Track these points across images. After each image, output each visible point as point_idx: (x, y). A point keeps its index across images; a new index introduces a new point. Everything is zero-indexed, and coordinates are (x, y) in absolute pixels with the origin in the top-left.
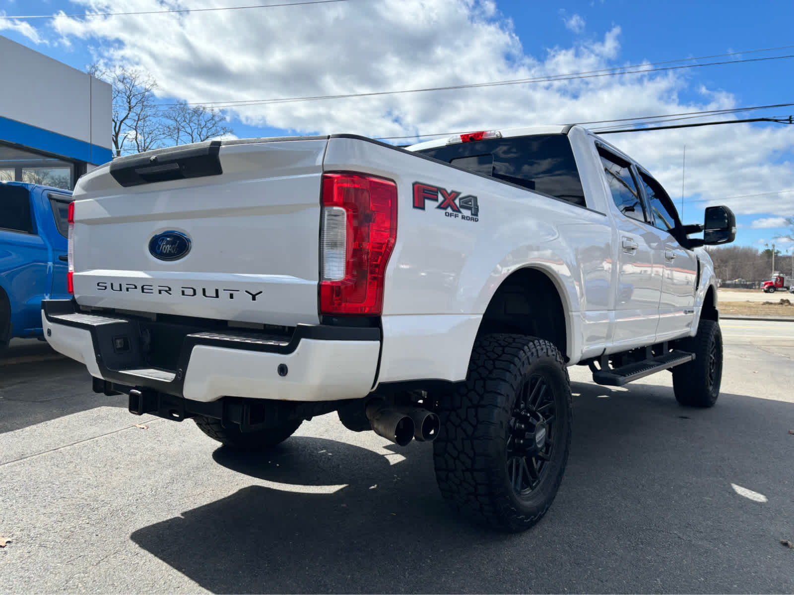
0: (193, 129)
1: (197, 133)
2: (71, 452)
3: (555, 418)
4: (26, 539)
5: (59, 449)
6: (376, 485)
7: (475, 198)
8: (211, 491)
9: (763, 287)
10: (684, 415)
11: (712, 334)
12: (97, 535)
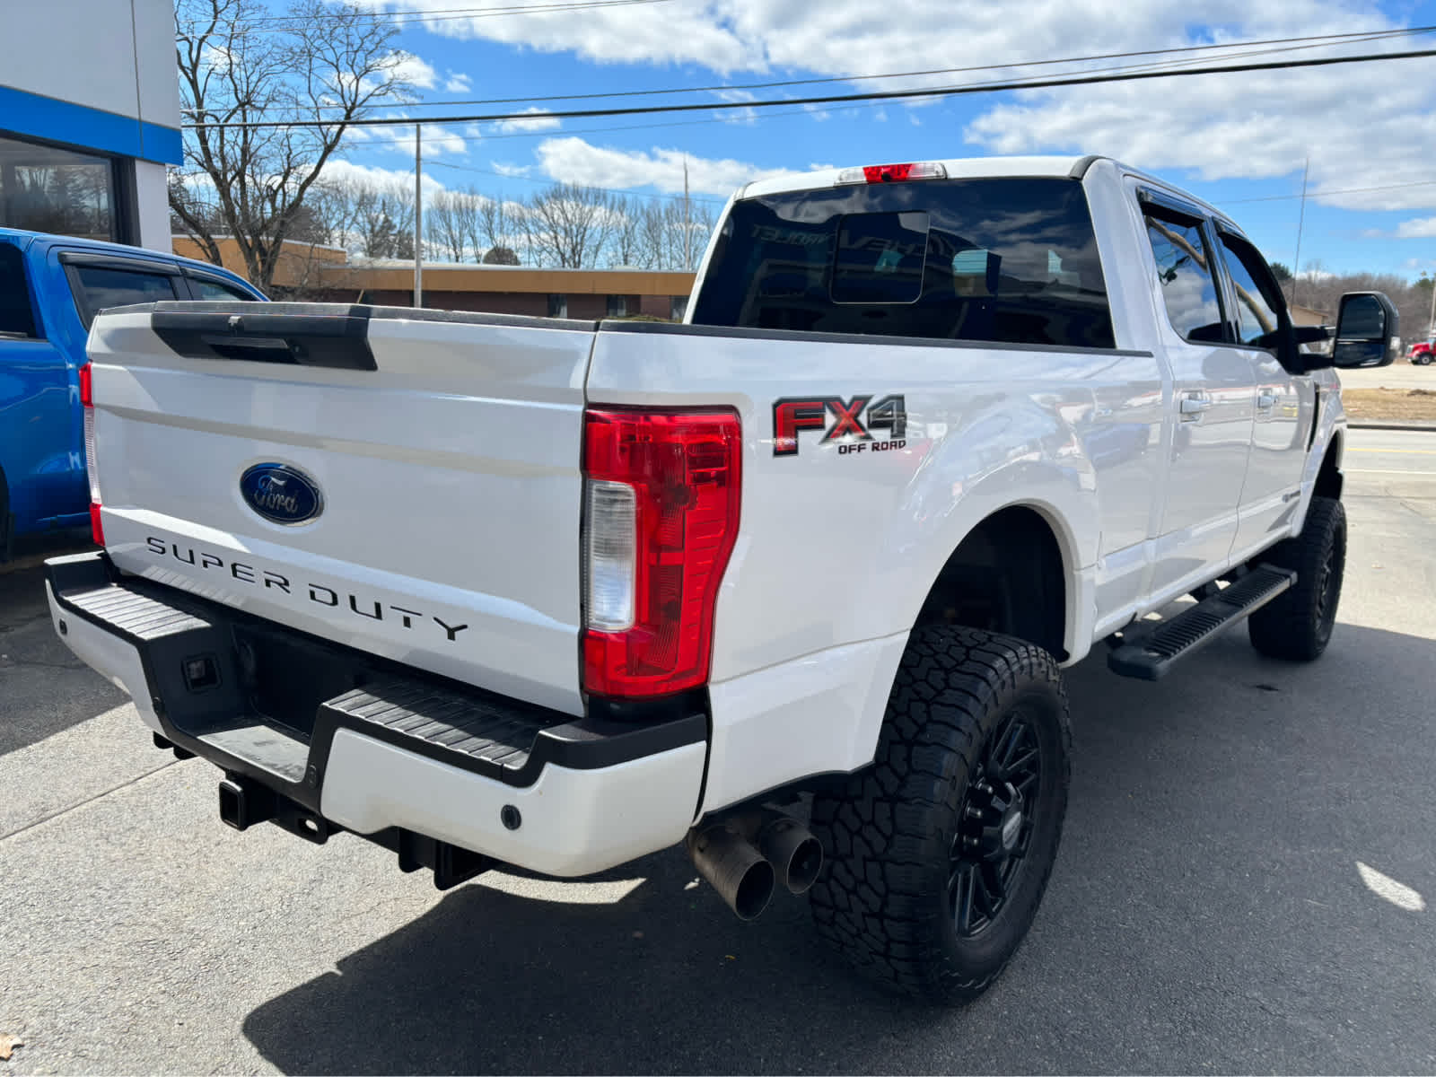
0: (338, 55)
1: (347, 63)
2: (133, 800)
3: (1038, 779)
4: (48, 1036)
5: (111, 794)
6: (697, 880)
7: (901, 398)
8: (393, 903)
9: (1410, 355)
10: (1267, 680)
11: (1328, 527)
12: (180, 1024)
